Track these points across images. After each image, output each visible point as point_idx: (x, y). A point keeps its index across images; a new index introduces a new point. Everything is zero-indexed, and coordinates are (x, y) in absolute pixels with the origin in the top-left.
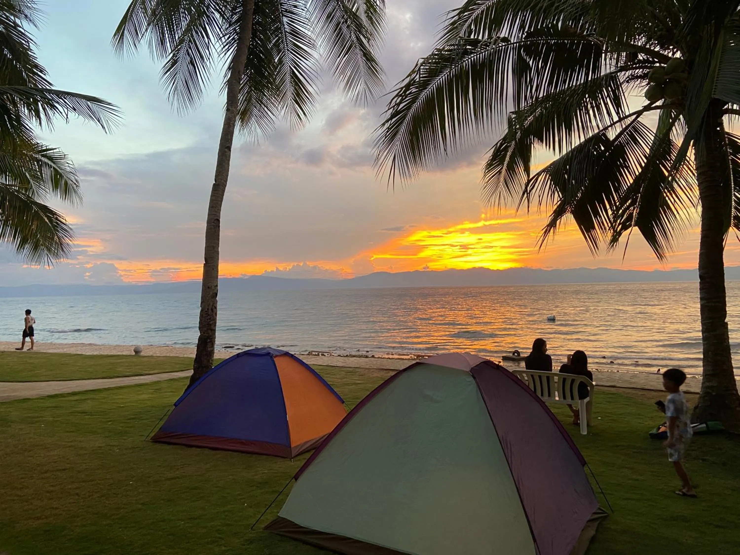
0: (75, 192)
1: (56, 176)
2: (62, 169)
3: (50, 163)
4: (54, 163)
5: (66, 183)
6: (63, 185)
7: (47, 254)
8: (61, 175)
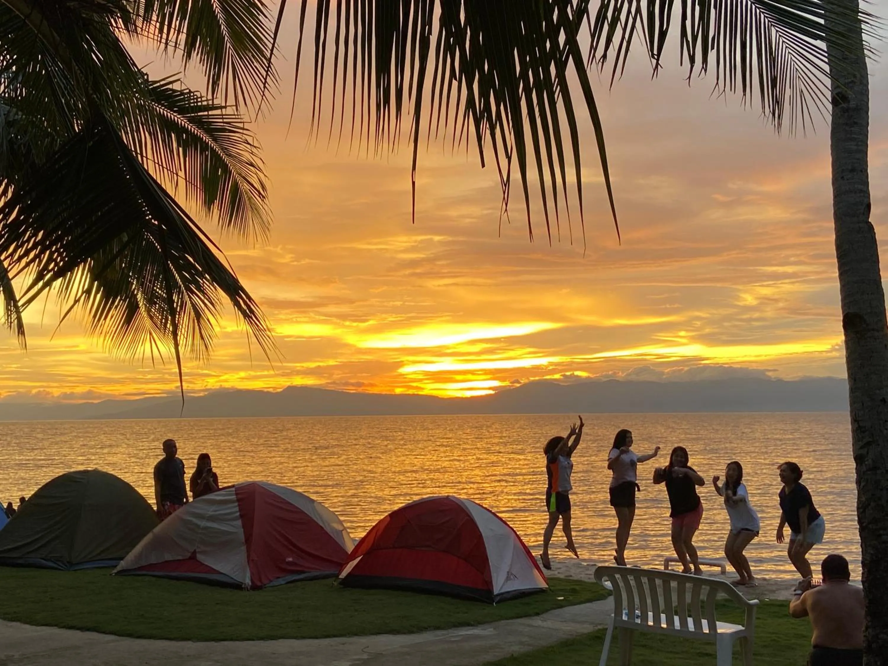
0: (255, 209)
1: (214, 169)
2: (230, 156)
3: (206, 138)
4: (215, 140)
5: (236, 188)
6: (228, 194)
7: (151, 334)
8: (226, 170)
